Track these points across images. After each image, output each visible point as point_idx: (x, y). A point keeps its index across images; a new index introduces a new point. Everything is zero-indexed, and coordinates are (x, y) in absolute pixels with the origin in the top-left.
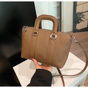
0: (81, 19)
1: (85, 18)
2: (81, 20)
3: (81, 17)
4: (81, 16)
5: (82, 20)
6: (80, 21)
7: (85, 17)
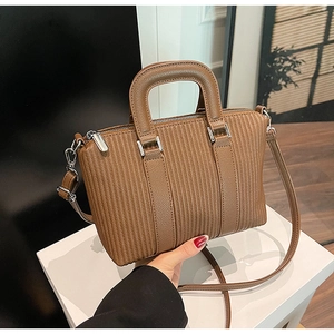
0: (288, 74)
1: (303, 71)
2: (288, 80)
3: (289, 68)
4: (287, 64)
5: (289, 78)
6: (282, 82)
7: (301, 68)
